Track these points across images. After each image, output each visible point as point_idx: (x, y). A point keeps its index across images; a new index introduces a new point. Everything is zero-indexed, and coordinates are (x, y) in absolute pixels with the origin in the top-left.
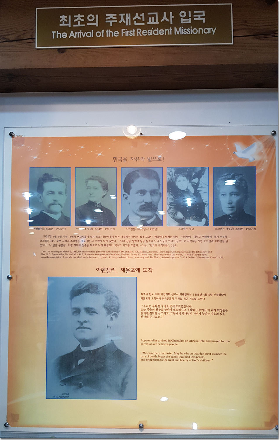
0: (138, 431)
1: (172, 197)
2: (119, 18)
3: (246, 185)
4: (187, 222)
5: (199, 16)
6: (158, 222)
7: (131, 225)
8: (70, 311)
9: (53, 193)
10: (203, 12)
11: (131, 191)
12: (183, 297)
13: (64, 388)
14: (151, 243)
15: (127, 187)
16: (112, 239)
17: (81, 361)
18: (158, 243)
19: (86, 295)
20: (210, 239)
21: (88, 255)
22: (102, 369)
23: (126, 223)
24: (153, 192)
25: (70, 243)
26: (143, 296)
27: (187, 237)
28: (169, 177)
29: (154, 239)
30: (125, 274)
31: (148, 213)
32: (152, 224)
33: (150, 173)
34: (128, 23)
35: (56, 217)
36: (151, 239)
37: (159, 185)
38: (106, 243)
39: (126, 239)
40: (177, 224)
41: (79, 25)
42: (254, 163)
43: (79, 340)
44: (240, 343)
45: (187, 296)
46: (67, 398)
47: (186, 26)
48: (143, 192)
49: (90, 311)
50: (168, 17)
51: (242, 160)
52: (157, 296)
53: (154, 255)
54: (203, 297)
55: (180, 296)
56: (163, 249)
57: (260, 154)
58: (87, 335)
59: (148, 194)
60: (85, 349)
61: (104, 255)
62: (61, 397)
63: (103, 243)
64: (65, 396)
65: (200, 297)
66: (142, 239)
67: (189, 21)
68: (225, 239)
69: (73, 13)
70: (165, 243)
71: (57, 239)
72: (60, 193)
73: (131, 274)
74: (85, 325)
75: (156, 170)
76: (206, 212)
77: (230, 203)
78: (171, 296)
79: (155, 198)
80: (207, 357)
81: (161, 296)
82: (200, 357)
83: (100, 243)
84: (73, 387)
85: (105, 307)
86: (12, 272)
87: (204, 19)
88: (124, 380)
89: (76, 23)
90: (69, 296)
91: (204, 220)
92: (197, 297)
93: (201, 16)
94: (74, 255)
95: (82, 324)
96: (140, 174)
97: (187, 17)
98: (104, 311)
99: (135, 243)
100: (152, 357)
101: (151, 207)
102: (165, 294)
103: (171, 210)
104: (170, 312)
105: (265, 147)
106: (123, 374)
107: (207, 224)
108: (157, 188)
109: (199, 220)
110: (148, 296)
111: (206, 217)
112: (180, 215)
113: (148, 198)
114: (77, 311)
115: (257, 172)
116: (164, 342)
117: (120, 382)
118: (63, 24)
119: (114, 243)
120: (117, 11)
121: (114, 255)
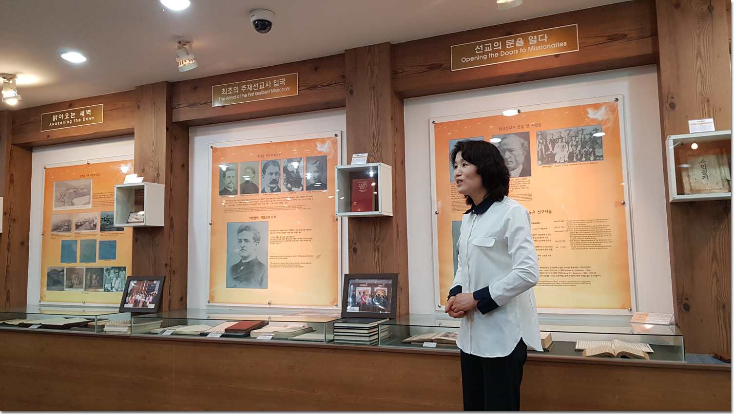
0: (268, 306)
1: (285, 175)
2: (247, 87)
3: (322, 166)
4: (293, 189)
5: (282, 81)
6: (279, 190)
7: (266, 192)
8: (238, 241)
9: (230, 177)
10: (284, 79)
11: (266, 174)
12: (291, 232)
13: (235, 282)
14: (275, 202)
15: (264, 172)
16: (257, 200)
17: (242, 268)
18: (278, 202)
19: (244, 232)
20: (304, 198)
21: (246, 210)
22: (251, 272)
23: (263, 191)
24: (276, 173)
25: (237, 204)
26: (271, 232)
27: (293, 198)
28: (284, 164)
29: (277, 199)
30: (263, 220)
31: (274, 185)
32: (276, 191)
33: (275, 163)
34: (251, 90)
35: (231, 190)
36: (275, 200)
37: (279, 169)
38: (254, 203)
39: (263, 200)
40: (288, 190)
41: (230, 93)
42: (326, 153)
43: (241, 257)
44: (319, 256)
45: (293, 231)
46: (236, 287)
47: (277, 88)
48: (272, 174)
49: (246, 241)
50: (269, 84)
51: (321, 152)
52: (278, 232)
53: (277, 209)
54: (300, 231)
55: (289, 231)
56: (281, 205)
57: (330, 148)
58: (245, 254)
59: (274, 174)
60: (244, 261)
61: (252, 210)
62: (233, 287)
63: (252, 203)
64: (235, 287)
65: (299, 231)
66: (271, 200)
67: (278, 85)
68: (311, 198)
69: (227, 87)
70: (282, 202)
71: (232, 202)
72: (233, 177)
73: (266, 220)
74: (244, 248)
75: (278, 161)
76: (302, 183)
77: (314, 177)
78: (284, 231)
79: (277, 177)
80: (302, 265)
81: (280, 232)
82: (298, 265)
83: (251, 203)
84: (239, 282)
85: (253, 238)
86: (212, 221)
87: (284, 83)
88: (262, 278)
89: (229, 92)
90: (237, 233)
91: (301, 187)
92: (297, 231)
93: (283, 81)
94: (239, 210)
95: (243, 248)
96: (270, 164)
97: (277, 83)
98: (253, 240)
99: (268, 202)
100: (275, 265)
101: (275, 181)
102: (282, 231)
103: (285, 183)
104: (284, 240)
105: (332, 143)
106: (262, 274)
107: (303, 190)
108: (278, 171)
109: (299, 188)
110: (274, 232)
111: (302, 186)
112: (289, 186)
113: (274, 177)
114: (240, 241)
115: (328, 158)
116: (281, 257)
117: (260, 279)
118: (224, 93)
119: (257, 203)
120: (246, 84)
121: (257, 210)
